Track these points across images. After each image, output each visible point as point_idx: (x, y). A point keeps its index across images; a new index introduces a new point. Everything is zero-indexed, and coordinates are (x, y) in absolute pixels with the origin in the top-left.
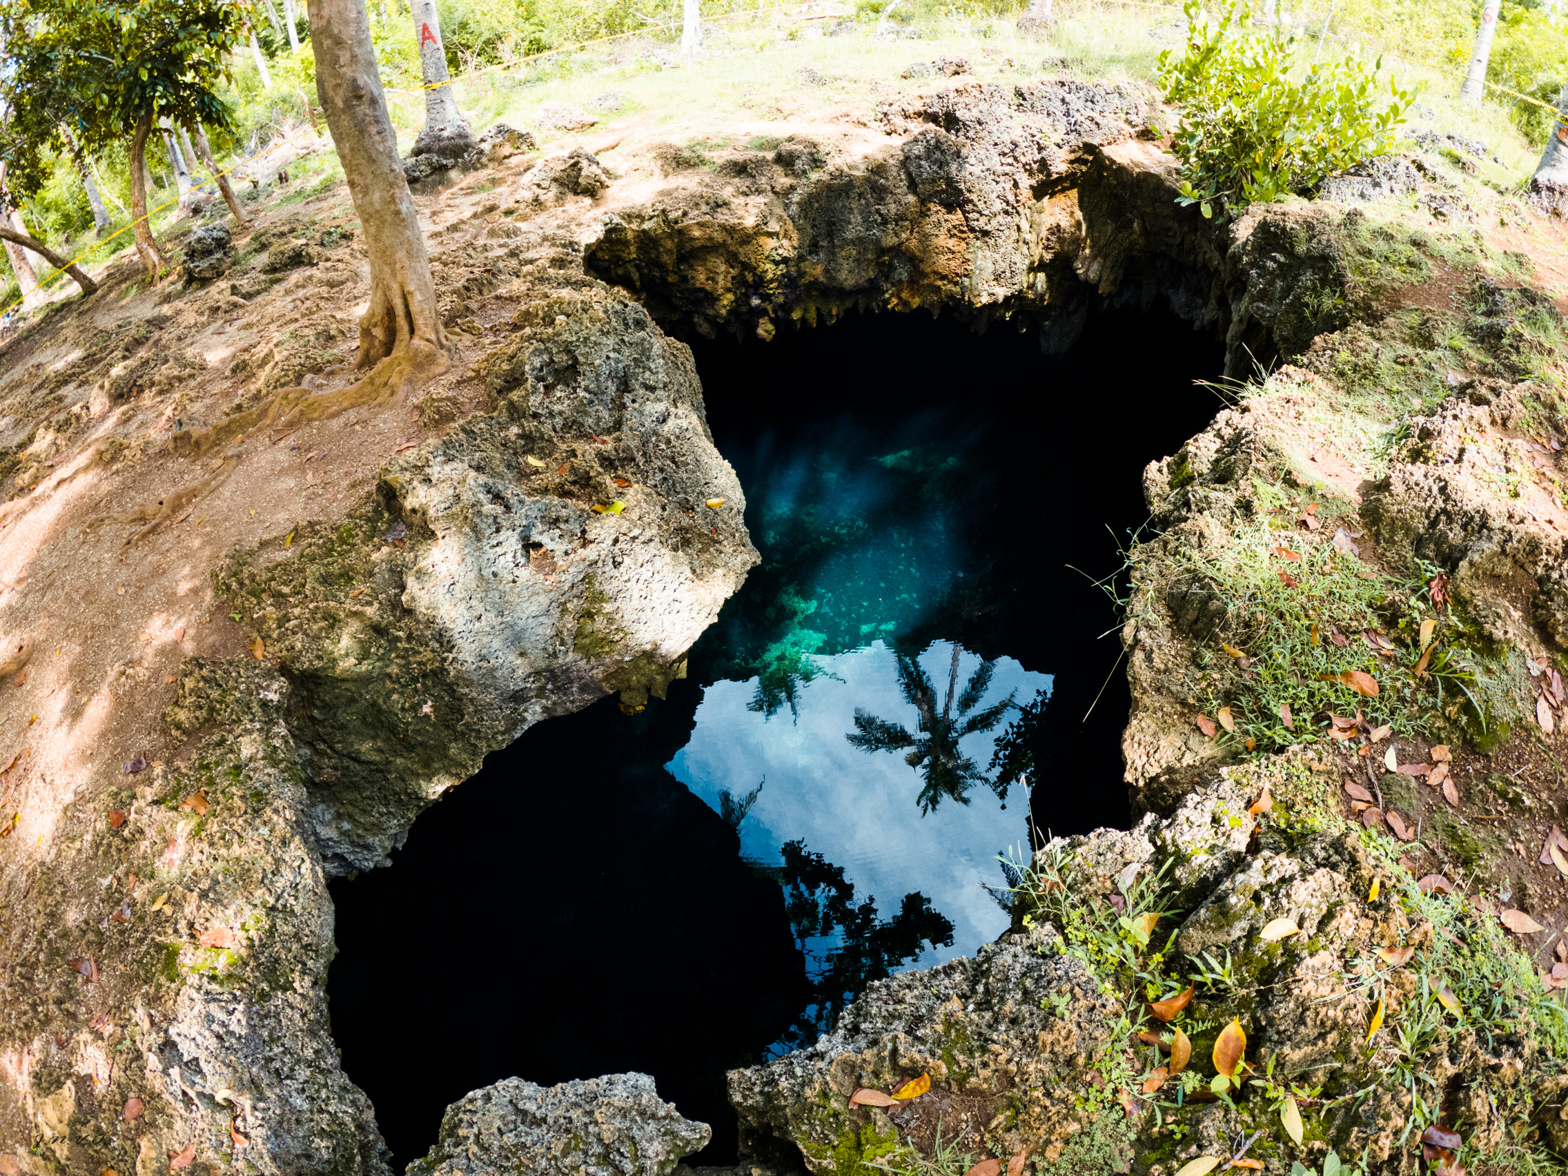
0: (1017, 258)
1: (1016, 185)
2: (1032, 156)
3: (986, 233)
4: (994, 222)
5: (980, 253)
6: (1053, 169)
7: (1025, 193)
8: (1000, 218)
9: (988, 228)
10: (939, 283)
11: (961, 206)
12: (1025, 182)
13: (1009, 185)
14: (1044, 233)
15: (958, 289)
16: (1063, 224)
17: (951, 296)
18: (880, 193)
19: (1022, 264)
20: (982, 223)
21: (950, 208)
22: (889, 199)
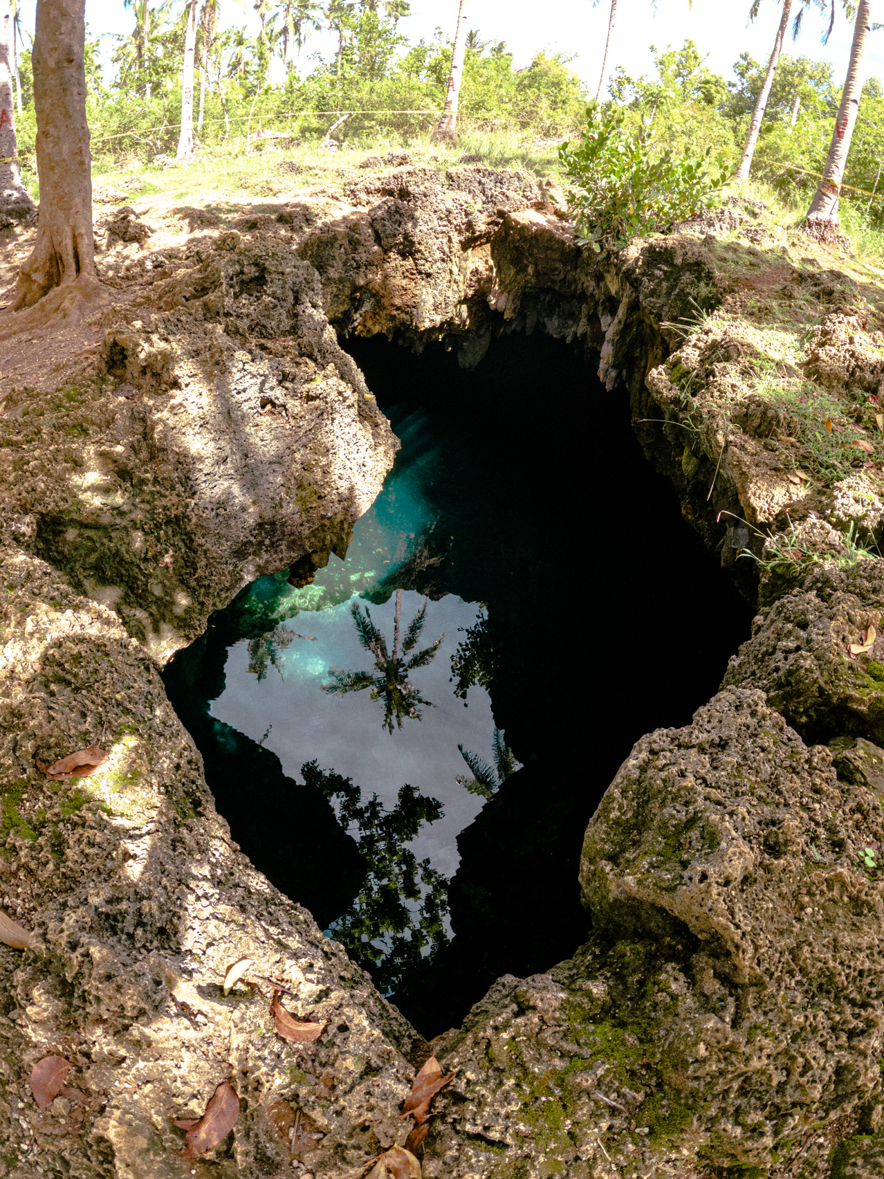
0: (450, 293)
1: (450, 240)
2: (460, 220)
3: (429, 275)
4: (435, 267)
5: (424, 290)
6: (477, 228)
7: (456, 246)
8: (438, 264)
9: (431, 271)
10: (395, 313)
11: (412, 254)
12: (456, 238)
13: (445, 240)
14: (468, 276)
15: (407, 317)
16: (481, 269)
17: (403, 323)
18: (354, 244)
19: (454, 298)
20: (426, 267)
21: (404, 256)
22: (361, 249)
